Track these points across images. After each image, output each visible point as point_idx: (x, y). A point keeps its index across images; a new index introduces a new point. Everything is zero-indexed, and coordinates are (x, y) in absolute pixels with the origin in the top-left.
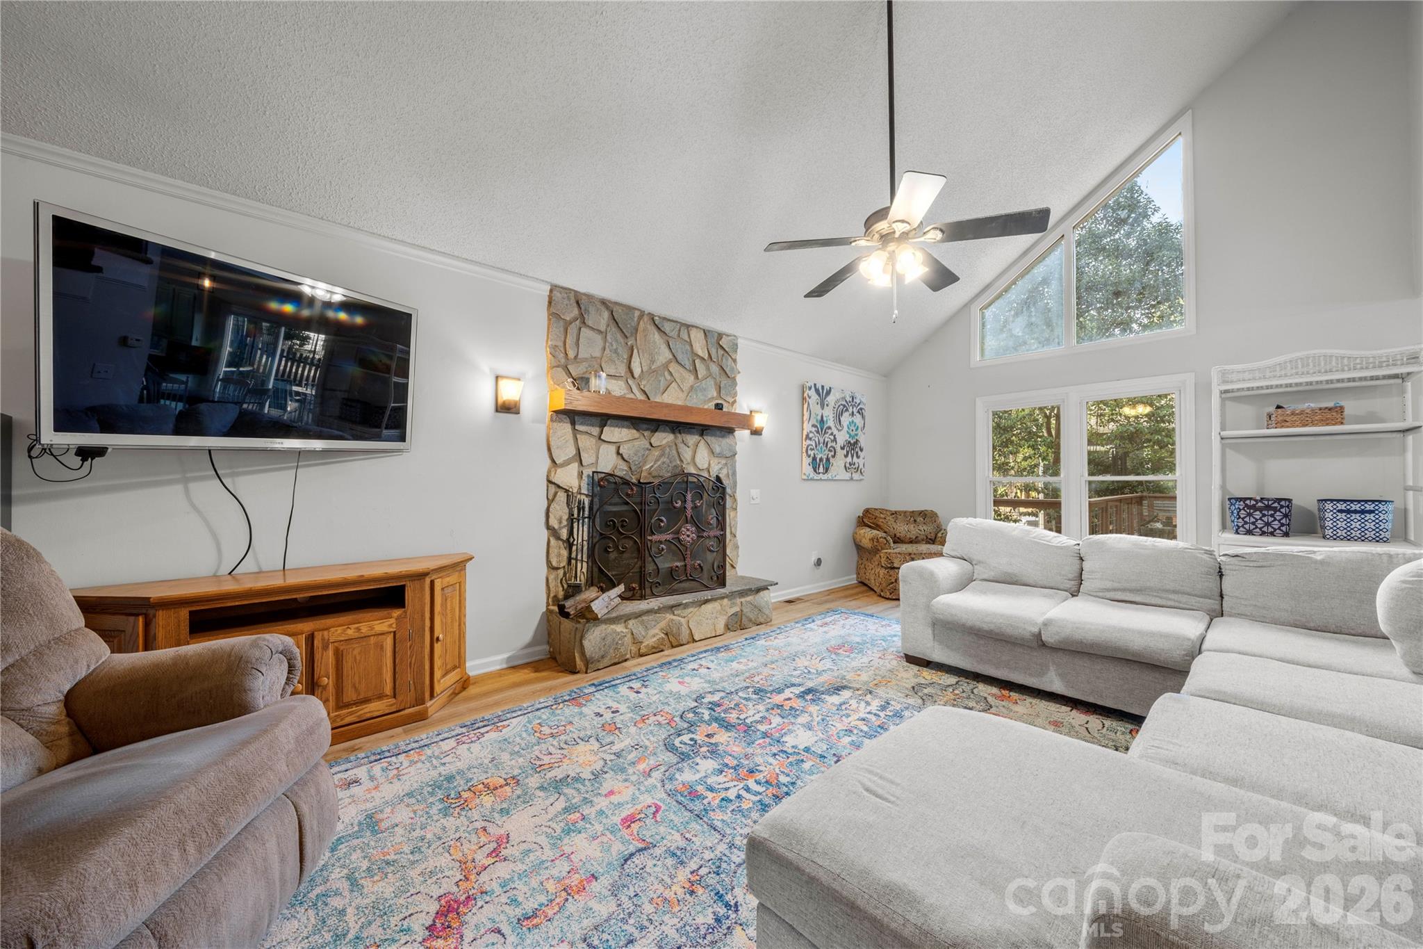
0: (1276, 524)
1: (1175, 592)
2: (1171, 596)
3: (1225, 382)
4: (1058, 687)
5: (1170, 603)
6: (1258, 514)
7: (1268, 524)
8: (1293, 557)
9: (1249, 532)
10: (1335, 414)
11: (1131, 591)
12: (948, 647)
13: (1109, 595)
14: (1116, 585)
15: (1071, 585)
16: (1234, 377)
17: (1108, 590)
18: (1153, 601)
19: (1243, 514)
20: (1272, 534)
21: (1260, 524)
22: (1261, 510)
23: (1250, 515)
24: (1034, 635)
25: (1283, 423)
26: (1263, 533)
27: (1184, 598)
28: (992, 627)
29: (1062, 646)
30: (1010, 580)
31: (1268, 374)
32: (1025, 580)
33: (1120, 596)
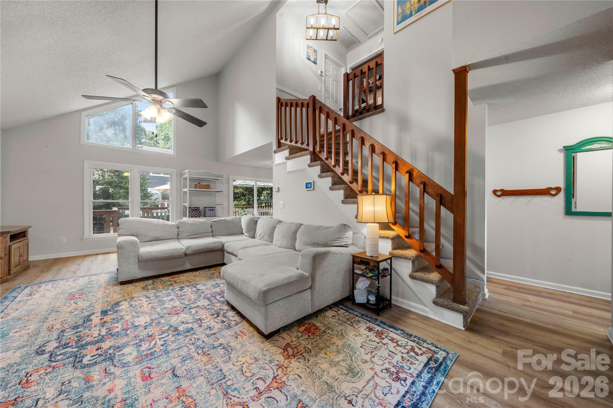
0: (198, 214)
1: (205, 233)
2: (204, 234)
3: (190, 175)
4: (188, 267)
5: (204, 236)
6: (194, 212)
7: (196, 214)
8: (223, 220)
9: (192, 217)
10: (208, 187)
11: (195, 235)
12: (146, 269)
13: (188, 237)
14: (191, 234)
15: (176, 237)
16: (192, 174)
17: (189, 236)
18: (201, 236)
19: (191, 212)
20: (197, 217)
21: (194, 214)
22: (195, 210)
23: (192, 212)
24: (184, 252)
25: (200, 188)
26: (195, 217)
27: (207, 234)
28: (169, 255)
29: (193, 253)
30: (157, 239)
31: (199, 175)
32: (162, 238)
33: (192, 237)
